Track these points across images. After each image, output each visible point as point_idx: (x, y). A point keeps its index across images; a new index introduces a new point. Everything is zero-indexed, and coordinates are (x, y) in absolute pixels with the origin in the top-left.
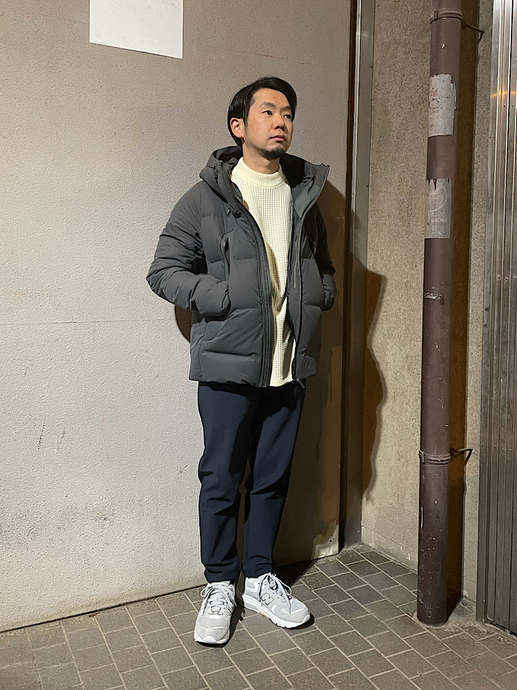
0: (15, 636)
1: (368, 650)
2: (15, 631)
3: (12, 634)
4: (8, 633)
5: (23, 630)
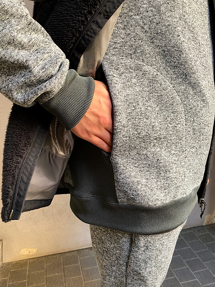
0: (56, 258)
3: (55, 257)
4: (53, 256)
5: (60, 254)
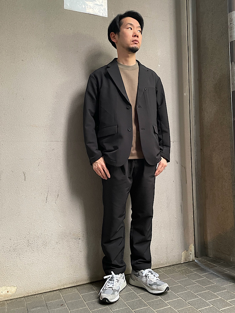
2: (36, 295)
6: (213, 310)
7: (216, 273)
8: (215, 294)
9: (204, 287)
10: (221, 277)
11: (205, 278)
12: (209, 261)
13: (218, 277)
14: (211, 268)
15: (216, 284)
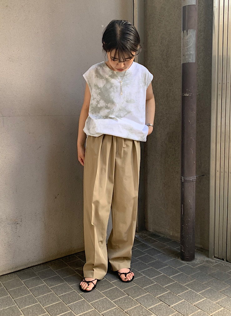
1: (161, 275)
6: (158, 287)
7: (156, 249)
8: (158, 270)
9: (146, 264)
10: (161, 252)
11: (147, 254)
12: (149, 235)
13: (160, 252)
14: (152, 243)
15: (157, 260)
